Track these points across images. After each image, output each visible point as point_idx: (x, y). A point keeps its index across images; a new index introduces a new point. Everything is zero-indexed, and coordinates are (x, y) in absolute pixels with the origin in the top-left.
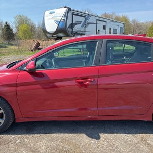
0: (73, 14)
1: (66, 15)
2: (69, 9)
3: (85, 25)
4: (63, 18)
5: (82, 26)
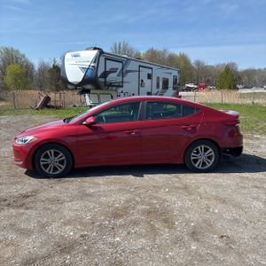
0: (106, 59)
1: (97, 60)
2: (101, 52)
3: (123, 73)
4: (92, 64)
5: (118, 76)
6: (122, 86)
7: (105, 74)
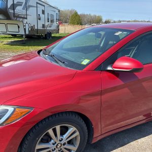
3: (27, 7)
5: (23, 9)
6: (26, 18)
7: (14, 6)
